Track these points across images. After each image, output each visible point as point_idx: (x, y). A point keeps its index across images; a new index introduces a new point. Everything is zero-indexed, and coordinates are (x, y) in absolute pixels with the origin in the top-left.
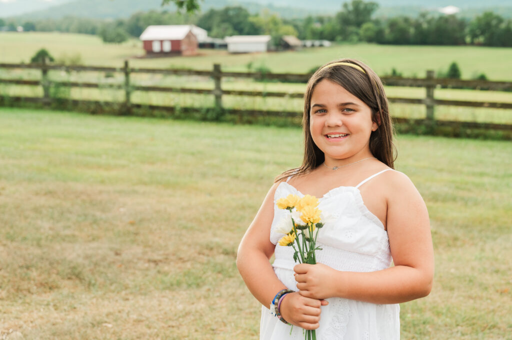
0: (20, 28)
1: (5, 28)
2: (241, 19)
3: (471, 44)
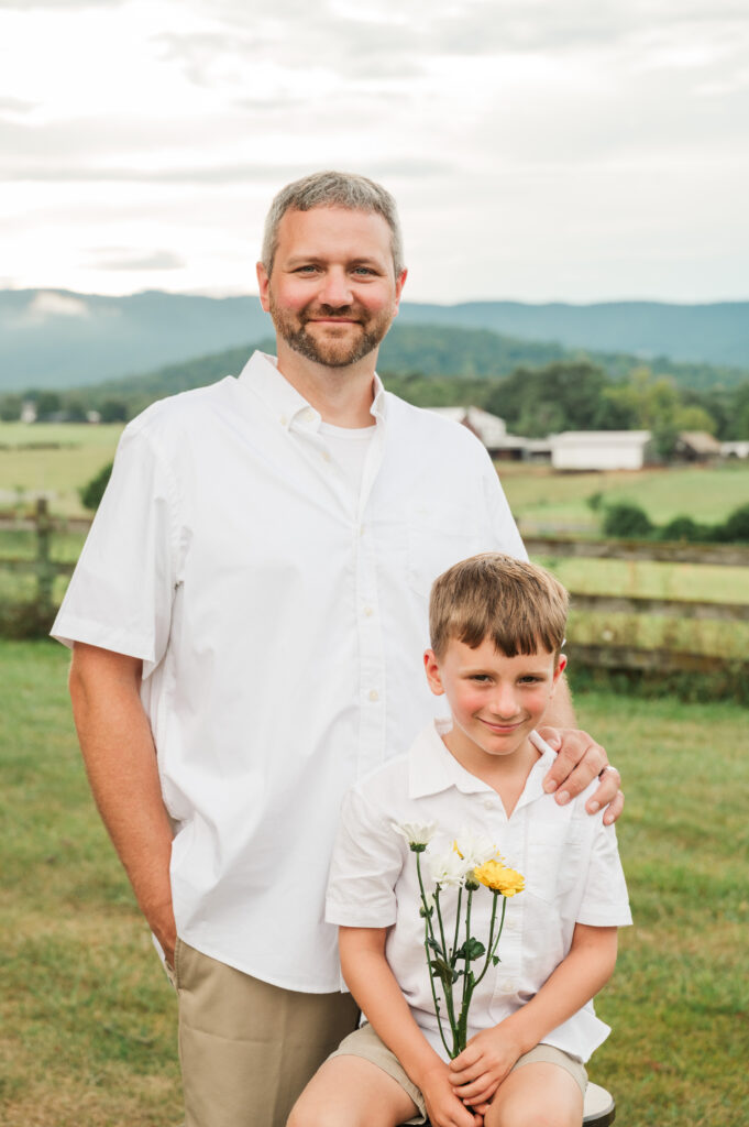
0: (94, 416)
1: (61, 414)
2: (588, 391)
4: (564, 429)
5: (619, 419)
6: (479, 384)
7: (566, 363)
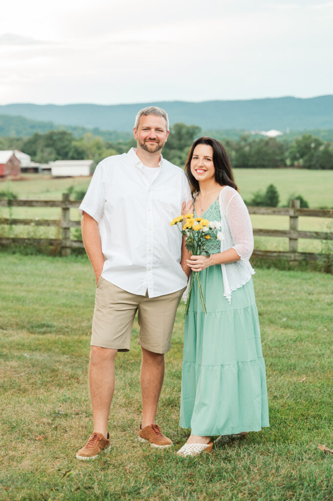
2: (66, 143)
3: (292, 166)
4: (56, 159)
5: (79, 155)
6: (18, 140)
7: (56, 130)
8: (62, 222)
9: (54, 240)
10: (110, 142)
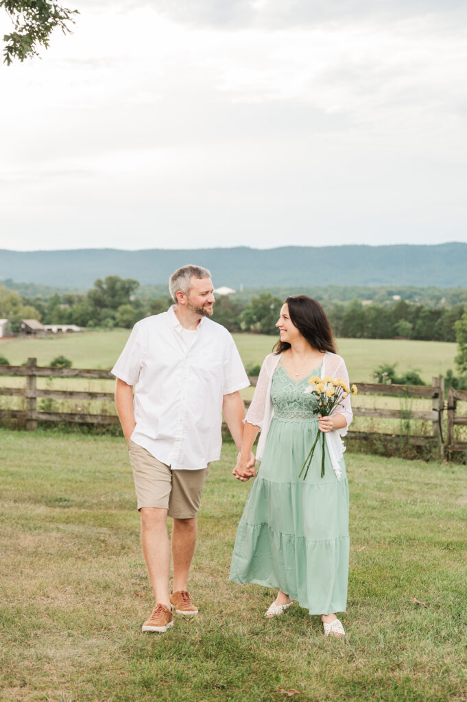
3: (248, 330)
8: (28, 391)
9: (17, 411)
10: (27, 297)
